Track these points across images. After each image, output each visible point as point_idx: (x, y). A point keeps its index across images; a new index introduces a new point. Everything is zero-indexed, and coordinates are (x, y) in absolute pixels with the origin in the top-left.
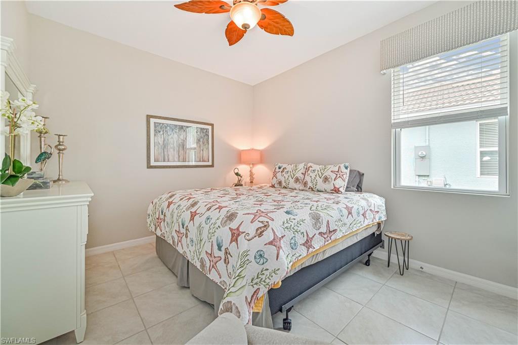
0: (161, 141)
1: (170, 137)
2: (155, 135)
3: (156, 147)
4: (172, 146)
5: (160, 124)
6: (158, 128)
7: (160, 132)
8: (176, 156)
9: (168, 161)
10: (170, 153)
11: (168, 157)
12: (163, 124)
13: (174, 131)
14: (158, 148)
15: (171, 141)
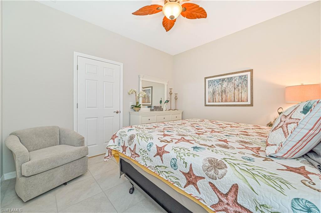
0: (211, 90)
1: (217, 87)
2: (208, 88)
3: (209, 94)
4: (218, 92)
5: (211, 81)
6: (210, 83)
7: (211, 85)
8: (221, 98)
9: (216, 102)
10: (216, 97)
11: (215, 100)
12: (212, 80)
13: (219, 83)
14: (210, 95)
15: (217, 89)
